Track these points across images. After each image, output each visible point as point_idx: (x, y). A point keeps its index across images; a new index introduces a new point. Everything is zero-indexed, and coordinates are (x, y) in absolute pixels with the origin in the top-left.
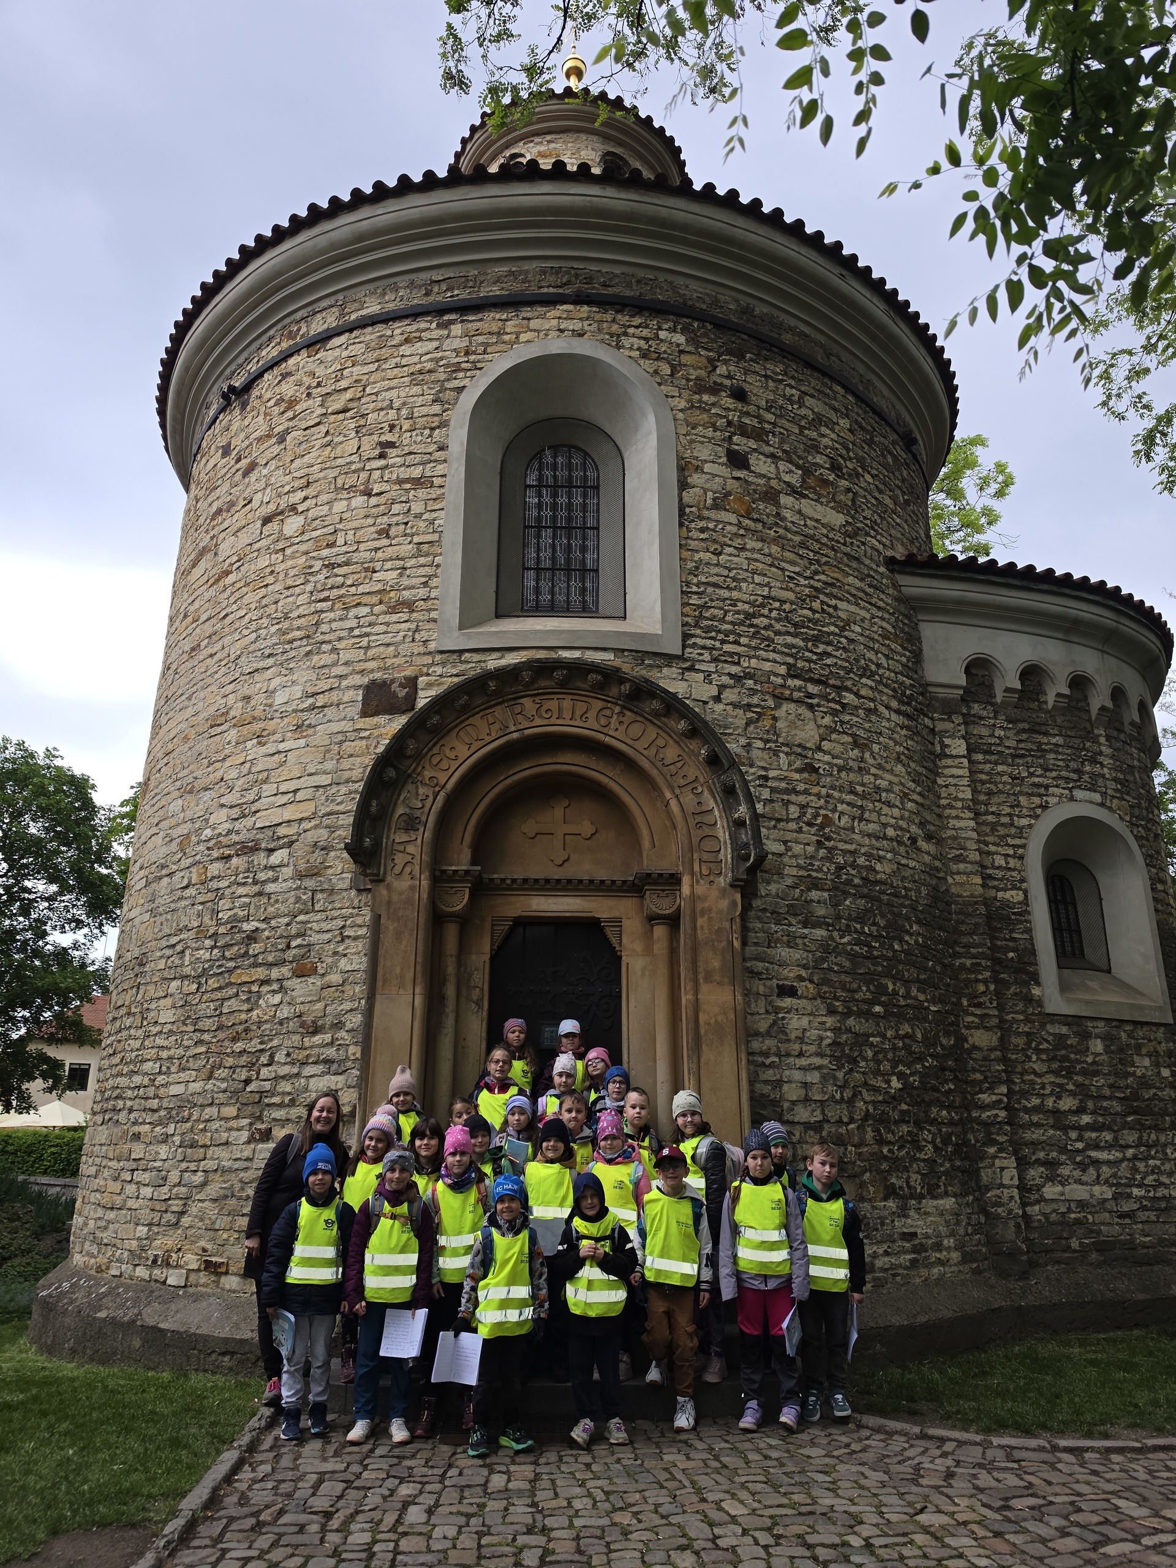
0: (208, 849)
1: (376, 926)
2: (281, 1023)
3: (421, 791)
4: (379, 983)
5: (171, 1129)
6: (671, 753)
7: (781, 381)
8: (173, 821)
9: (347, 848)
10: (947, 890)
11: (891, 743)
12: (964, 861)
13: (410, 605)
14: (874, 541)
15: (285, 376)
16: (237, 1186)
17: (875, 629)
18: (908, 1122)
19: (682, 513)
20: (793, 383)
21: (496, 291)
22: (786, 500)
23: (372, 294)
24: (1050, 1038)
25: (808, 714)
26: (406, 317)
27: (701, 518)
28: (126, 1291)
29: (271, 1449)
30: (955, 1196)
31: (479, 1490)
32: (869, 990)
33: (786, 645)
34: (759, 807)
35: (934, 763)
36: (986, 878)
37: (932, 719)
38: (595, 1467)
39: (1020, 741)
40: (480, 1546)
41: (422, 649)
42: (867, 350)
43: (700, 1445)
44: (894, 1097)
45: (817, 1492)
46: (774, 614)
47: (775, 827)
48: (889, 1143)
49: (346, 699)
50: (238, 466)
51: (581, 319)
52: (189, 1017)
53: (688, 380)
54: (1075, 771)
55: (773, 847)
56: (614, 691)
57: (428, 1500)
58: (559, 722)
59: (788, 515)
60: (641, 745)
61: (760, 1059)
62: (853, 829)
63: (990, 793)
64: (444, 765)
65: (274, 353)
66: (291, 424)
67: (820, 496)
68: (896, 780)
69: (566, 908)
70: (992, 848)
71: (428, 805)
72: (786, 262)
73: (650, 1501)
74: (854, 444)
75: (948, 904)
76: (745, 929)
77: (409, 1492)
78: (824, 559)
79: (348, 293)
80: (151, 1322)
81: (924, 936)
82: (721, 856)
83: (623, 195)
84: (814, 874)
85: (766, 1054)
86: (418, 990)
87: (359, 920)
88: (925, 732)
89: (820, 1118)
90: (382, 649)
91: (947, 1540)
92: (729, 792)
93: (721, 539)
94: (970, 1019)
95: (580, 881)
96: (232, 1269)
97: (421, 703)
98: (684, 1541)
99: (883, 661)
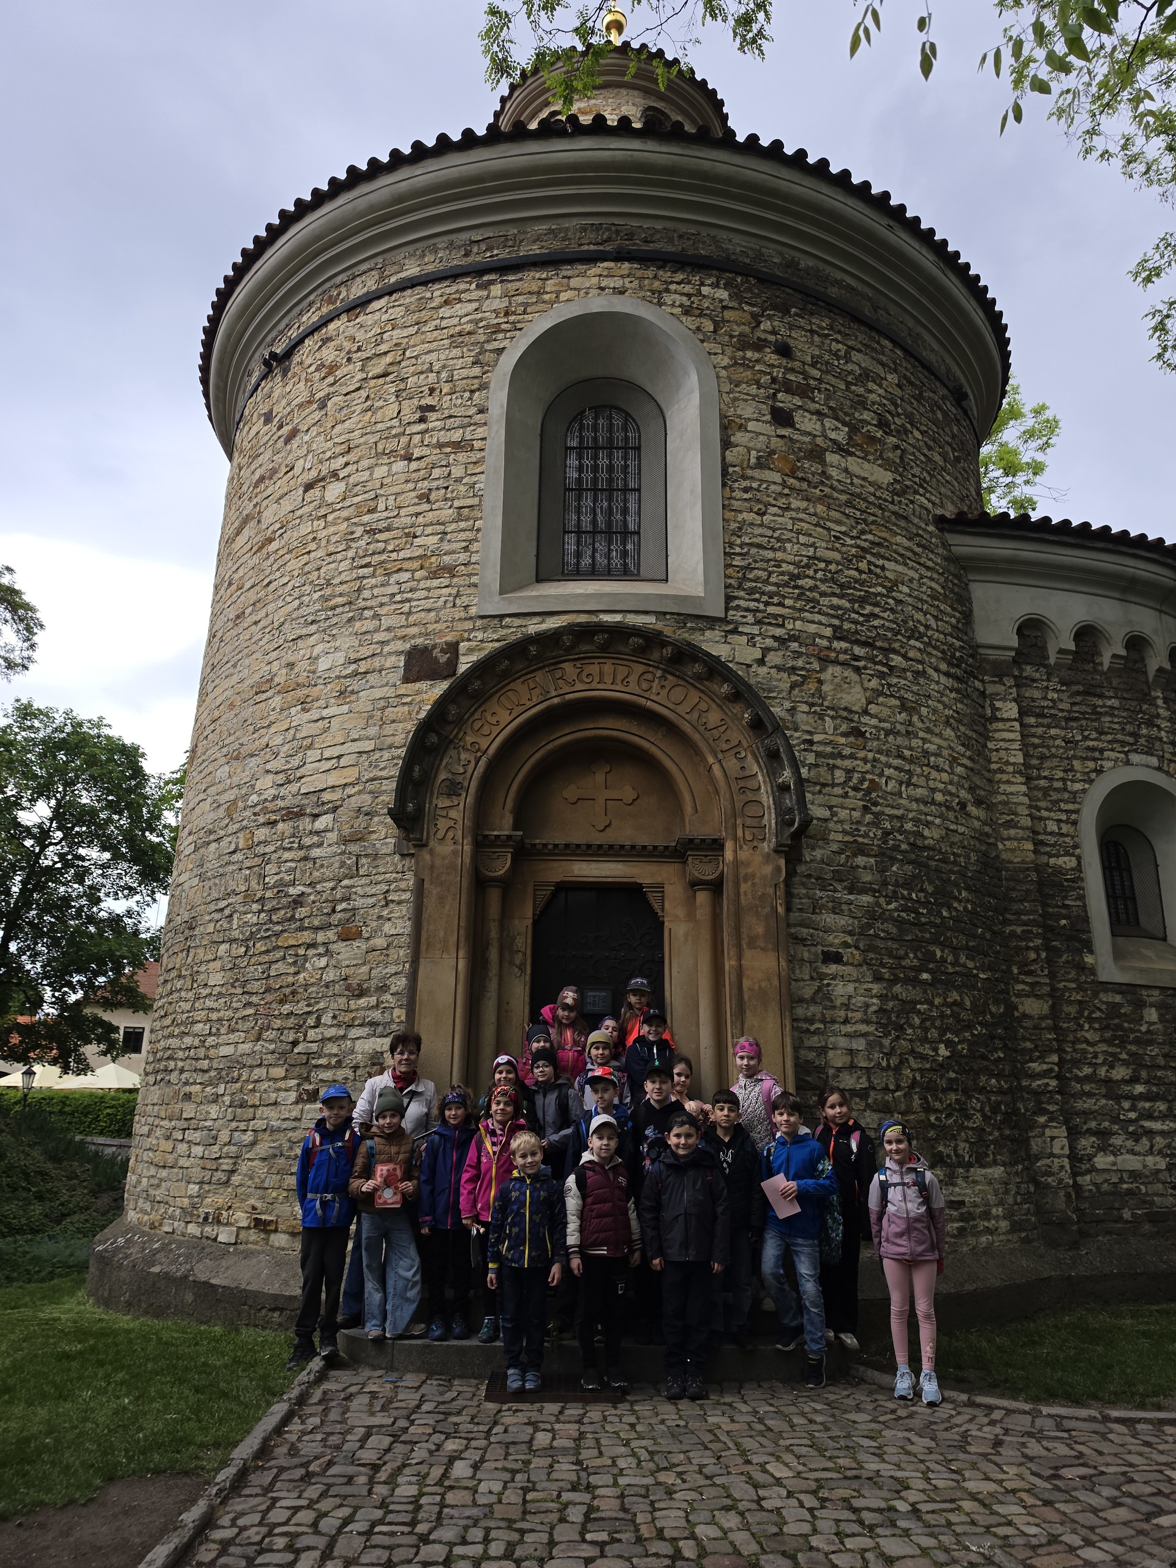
0: (255, 814)
1: (419, 891)
2: (327, 986)
3: (463, 756)
4: (423, 947)
5: (221, 1089)
6: (714, 717)
7: (828, 335)
8: (220, 787)
9: (390, 813)
10: (998, 856)
11: (941, 707)
12: (1015, 827)
13: (451, 570)
14: (923, 499)
15: (326, 341)
16: (286, 1145)
17: (924, 589)
18: (956, 1090)
19: (725, 473)
20: (839, 337)
21: (535, 249)
22: (832, 458)
23: (411, 255)
24: (1104, 1007)
25: (854, 677)
26: (445, 278)
27: (744, 477)
28: (179, 1248)
29: (320, 1402)
30: (1004, 1165)
31: (524, 1447)
32: (916, 957)
33: (832, 607)
34: (804, 771)
35: (985, 726)
36: (1038, 843)
37: (983, 681)
38: (639, 1428)
39: (1073, 704)
40: (525, 1501)
41: (463, 615)
42: (916, 303)
43: (744, 1408)
44: (941, 1065)
45: (862, 1456)
46: (820, 575)
47: (820, 792)
48: (937, 1111)
49: (388, 665)
50: (280, 433)
51: (622, 276)
52: (237, 980)
53: (731, 336)
54: (1131, 734)
55: (818, 812)
56: (656, 655)
57: (475, 1456)
58: (601, 686)
59: (834, 474)
60: (682, 709)
61: (805, 1026)
62: (900, 794)
63: (1042, 758)
64: (486, 730)
65: (315, 318)
66: (332, 389)
67: (867, 453)
68: (944, 744)
69: (608, 873)
70: (1045, 814)
71: (470, 771)
72: (832, 214)
73: (694, 1461)
74: (902, 399)
75: (999, 870)
76: (789, 895)
77: (455, 1447)
78: (872, 518)
79: (387, 256)
80: (203, 1278)
81: (973, 903)
82: (765, 821)
83: (664, 149)
84: (860, 840)
85: (811, 1021)
86: (461, 954)
87: (403, 885)
88: (975, 696)
89: (866, 1085)
90: (423, 614)
91: (994, 1507)
92: (773, 757)
93: (765, 499)
94: (1020, 987)
95: (622, 847)
96: (281, 1227)
97: (462, 668)
98: (729, 1502)
99: (932, 622)
